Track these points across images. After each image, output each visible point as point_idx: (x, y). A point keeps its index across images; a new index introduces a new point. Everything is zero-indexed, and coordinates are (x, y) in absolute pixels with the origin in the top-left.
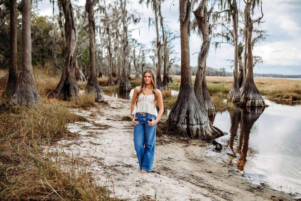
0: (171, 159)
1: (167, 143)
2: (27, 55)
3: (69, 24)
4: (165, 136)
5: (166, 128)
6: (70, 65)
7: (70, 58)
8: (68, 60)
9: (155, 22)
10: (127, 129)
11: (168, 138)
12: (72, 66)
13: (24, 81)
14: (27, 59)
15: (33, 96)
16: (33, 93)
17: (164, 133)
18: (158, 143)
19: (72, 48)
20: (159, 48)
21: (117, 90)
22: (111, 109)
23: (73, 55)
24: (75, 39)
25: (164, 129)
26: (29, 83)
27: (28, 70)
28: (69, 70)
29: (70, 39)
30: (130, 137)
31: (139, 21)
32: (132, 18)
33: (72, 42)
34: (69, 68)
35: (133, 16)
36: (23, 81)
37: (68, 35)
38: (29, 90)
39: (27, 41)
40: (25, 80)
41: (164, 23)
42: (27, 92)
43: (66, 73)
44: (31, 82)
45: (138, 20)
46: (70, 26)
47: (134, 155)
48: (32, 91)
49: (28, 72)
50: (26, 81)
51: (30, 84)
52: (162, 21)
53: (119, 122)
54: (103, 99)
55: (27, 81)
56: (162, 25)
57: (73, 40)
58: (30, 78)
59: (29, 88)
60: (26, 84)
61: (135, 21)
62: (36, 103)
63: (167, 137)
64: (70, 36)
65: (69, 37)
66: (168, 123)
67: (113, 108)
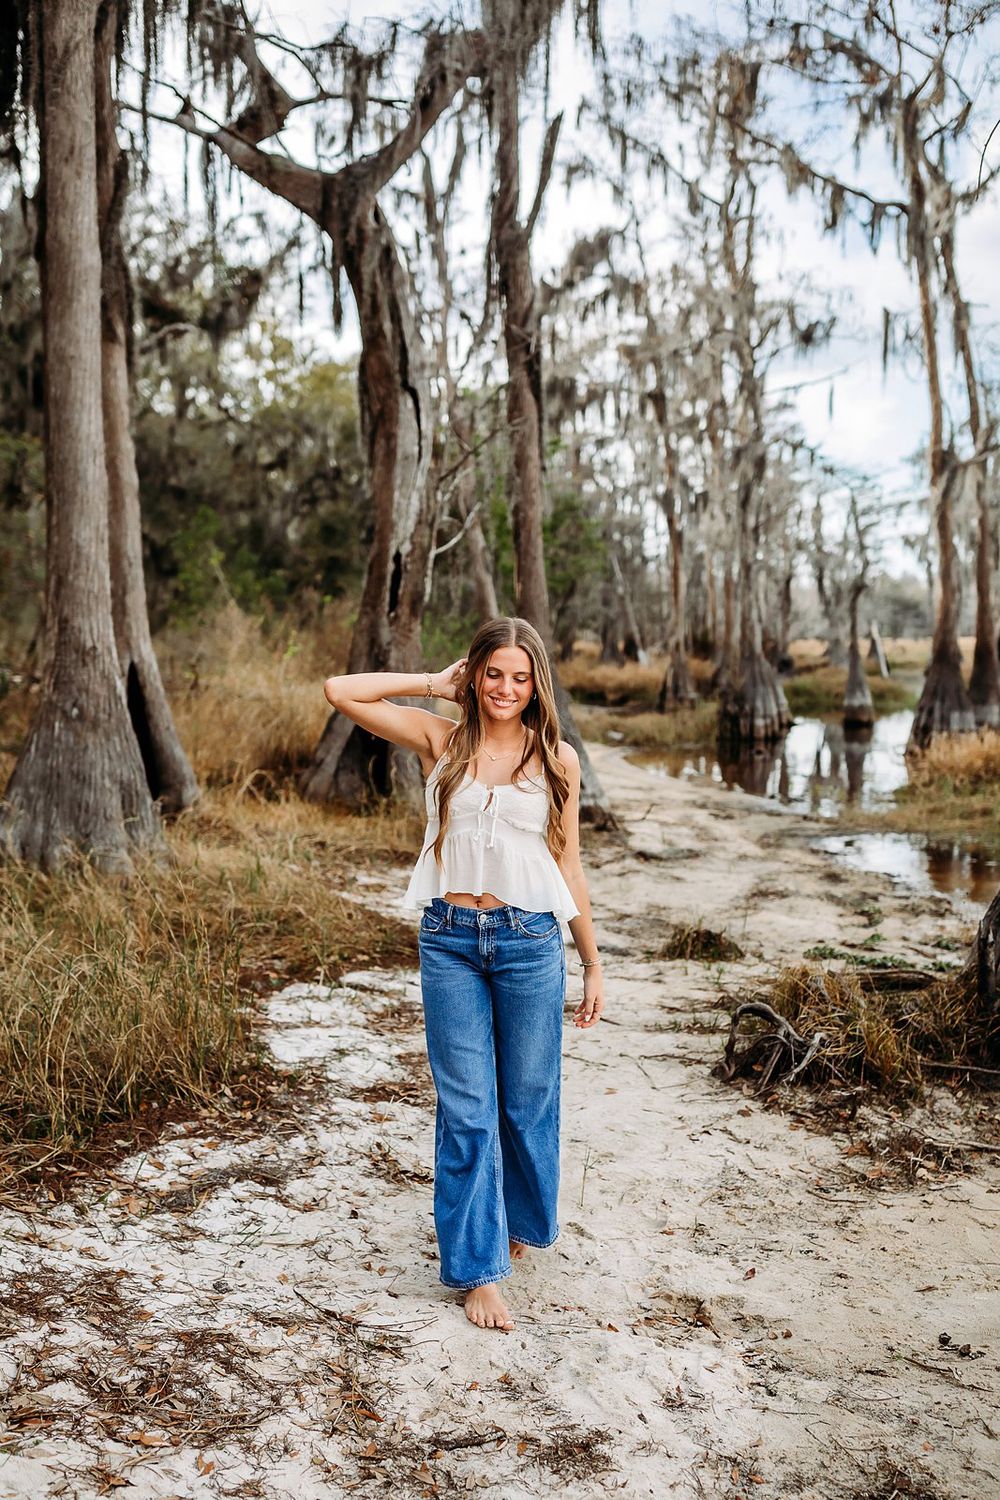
0: (964, 1353)
1: (950, 1162)
2: (79, 554)
3: (381, 361)
4: (945, 1100)
5: (955, 1033)
6: (394, 603)
7: (391, 567)
8: (382, 579)
9: (922, 333)
10: (675, 1027)
11: (965, 1121)
12: (404, 610)
13: (66, 715)
14: (81, 583)
15: (114, 803)
16: (116, 788)
17: (937, 1076)
18: (883, 1166)
19: (404, 502)
20: (943, 481)
21: (703, 735)
22: (631, 863)
23: (406, 548)
24: (416, 449)
25: (936, 1044)
26: (95, 725)
27: (89, 644)
28: (385, 634)
29: (391, 453)
30: (682, 1110)
31: (827, 335)
32: (785, 327)
33: (398, 471)
34: (385, 620)
35: (791, 309)
36: (59, 714)
37: (380, 431)
38: (92, 765)
39: (76, 471)
40: (68, 706)
41: (973, 337)
42: (82, 779)
43: (369, 654)
44: (103, 716)
45: (819, 333)
46: (389, 376)
47: (669, 1298)
48: (111, 775)
49: (88, 659)
50: (75, 711)
51: (100, 731)
52: (963, 323)
53: (644, 970)
54: (594, 796)
55: (81, 717)
56: (962, 343)
57: (406, 458)
58: (98, 696)
59: (93, 755)
60: (77, 735)
61: (807, 338)
62: (130, 851)
63: (960, 1112)
64: (391, 437)
65: (382, 442)
66: (967, 998)
67: (644, 856)
